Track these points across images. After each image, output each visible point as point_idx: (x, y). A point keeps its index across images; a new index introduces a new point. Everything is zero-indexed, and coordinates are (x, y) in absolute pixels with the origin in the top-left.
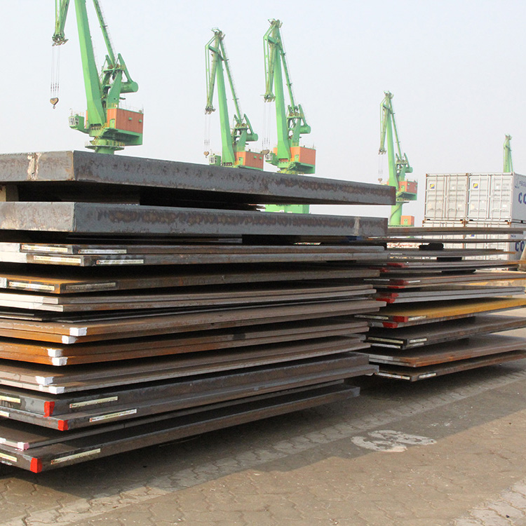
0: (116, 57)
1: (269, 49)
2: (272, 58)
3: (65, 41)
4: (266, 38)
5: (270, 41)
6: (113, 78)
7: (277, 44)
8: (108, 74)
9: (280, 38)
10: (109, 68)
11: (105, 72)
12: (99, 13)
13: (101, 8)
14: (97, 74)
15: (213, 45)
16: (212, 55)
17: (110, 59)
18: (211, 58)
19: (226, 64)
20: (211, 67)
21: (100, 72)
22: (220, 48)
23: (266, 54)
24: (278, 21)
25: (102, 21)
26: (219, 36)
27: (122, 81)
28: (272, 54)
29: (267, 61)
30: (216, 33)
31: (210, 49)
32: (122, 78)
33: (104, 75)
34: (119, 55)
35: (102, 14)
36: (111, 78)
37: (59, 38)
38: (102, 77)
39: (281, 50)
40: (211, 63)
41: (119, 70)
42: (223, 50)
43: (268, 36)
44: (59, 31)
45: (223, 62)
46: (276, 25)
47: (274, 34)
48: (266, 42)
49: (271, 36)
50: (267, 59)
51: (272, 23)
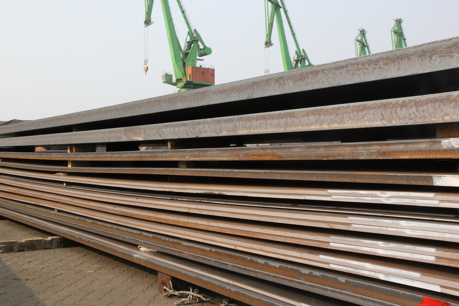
0: (302, 51)
1: (395, 37)
2: (397, 43)
3: (272, 45)
4: (393, 30)
5: (395, 32)
6: (300, 63)
7: (400, 34)
8: (297, 61)
9: (402, 29)
10: (297, 58)
11: (295, 60)
12: (291, 27)
13: (291, 24)
14: (291, 62)
15: (359, 38)
16: (359, 44)
17: (298, 53)
18: (359, 46)
19: (368, 49)
20: (359, 52)
21: (292, 61)
22: (364, 40)
23: (393, 40)
24: (400, 19)
25: (292, 31)
26: (363, 33)
27: (306, 65)
28: (397, 40)
29: (394, 45)
30: (361, 31)
31: (358, 41)
32: (305, 63)
33: (295, 62)
34: (303, 50)
35: (293, 27)
36: (299, 64)
37: (268, 44)
38: (294, 63)
39: (403, 36)
40: (359, 49)
41: (303, 59)
42: (366, 40)
43: (394, 29)
44: (268, 39)
45: (366, 48)
46: (399, 22)
47: (398, 27)
48: (393, 33)
49: (396, 29)
50: (394, 43)
51: (396, 21)
